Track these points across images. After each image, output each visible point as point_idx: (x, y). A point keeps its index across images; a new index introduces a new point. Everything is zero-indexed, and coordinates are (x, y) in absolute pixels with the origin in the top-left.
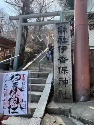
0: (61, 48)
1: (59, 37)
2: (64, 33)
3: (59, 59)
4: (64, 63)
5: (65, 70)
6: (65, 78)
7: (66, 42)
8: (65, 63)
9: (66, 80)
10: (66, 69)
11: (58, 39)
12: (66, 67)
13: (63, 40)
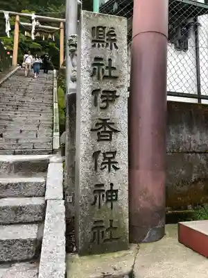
0: (102, 97)
1: (96, 59)
2: (109, 48)
3: (94, 127)
4: (107, 140)
5: (112, 160)
6: (112, 185)
7: (116, 78)
8: (110, 140)
9: (114, 188)
10: (113, 157)
11: (94, 64)
12: (114, 153)
13: (105, 71)
